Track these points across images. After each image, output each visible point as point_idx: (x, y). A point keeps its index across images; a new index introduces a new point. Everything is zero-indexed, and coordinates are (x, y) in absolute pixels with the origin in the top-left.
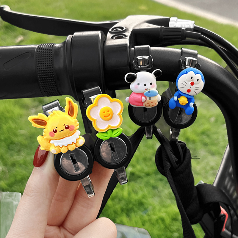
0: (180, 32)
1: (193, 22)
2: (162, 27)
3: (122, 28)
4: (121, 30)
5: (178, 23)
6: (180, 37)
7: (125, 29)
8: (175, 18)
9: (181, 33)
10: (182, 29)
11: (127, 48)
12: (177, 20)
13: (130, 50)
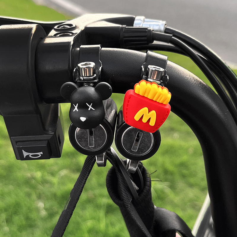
0: (146, 32)
1: (164, 22)
2: (123, 26)
3: (70, 25)
4: (69, 27)
5: (145, 23)
6: (146, 38)
7: (74, 26)
8: (142, 18)
9: (146, 34)
10: (149, 29)
11: (69, 47)
12: (144, 19)
13: (74, 50)
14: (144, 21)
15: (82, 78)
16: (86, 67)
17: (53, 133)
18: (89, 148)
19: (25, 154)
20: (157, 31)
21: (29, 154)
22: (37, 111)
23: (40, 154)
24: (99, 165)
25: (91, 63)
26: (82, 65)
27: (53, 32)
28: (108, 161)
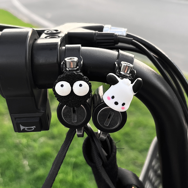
0: (113, 36)
1: (126, 30)
2: (96, 32)
3: (56, 30)
4: (55, 32)
5: (112, 30)
6: (113, 41)
7: (59, 31)
8: (110, 26)
9: (114, 38)
10: (115, 34)
11: (57, 46)
12: (111, 27)
13: (61, 49)
14: (111, 28)
15: (68, 69)
16: (71, 61)
17: (44, 111)
18: (72, 123)
19: (22, 128)
20: (121, 35)
21: (25, 128)
22: (32, 95)
23: (33, 127)
24: (79, 136)
25: (75, 58)
26: (67, 59)
27: (43, 35)
28: (85, 133)
